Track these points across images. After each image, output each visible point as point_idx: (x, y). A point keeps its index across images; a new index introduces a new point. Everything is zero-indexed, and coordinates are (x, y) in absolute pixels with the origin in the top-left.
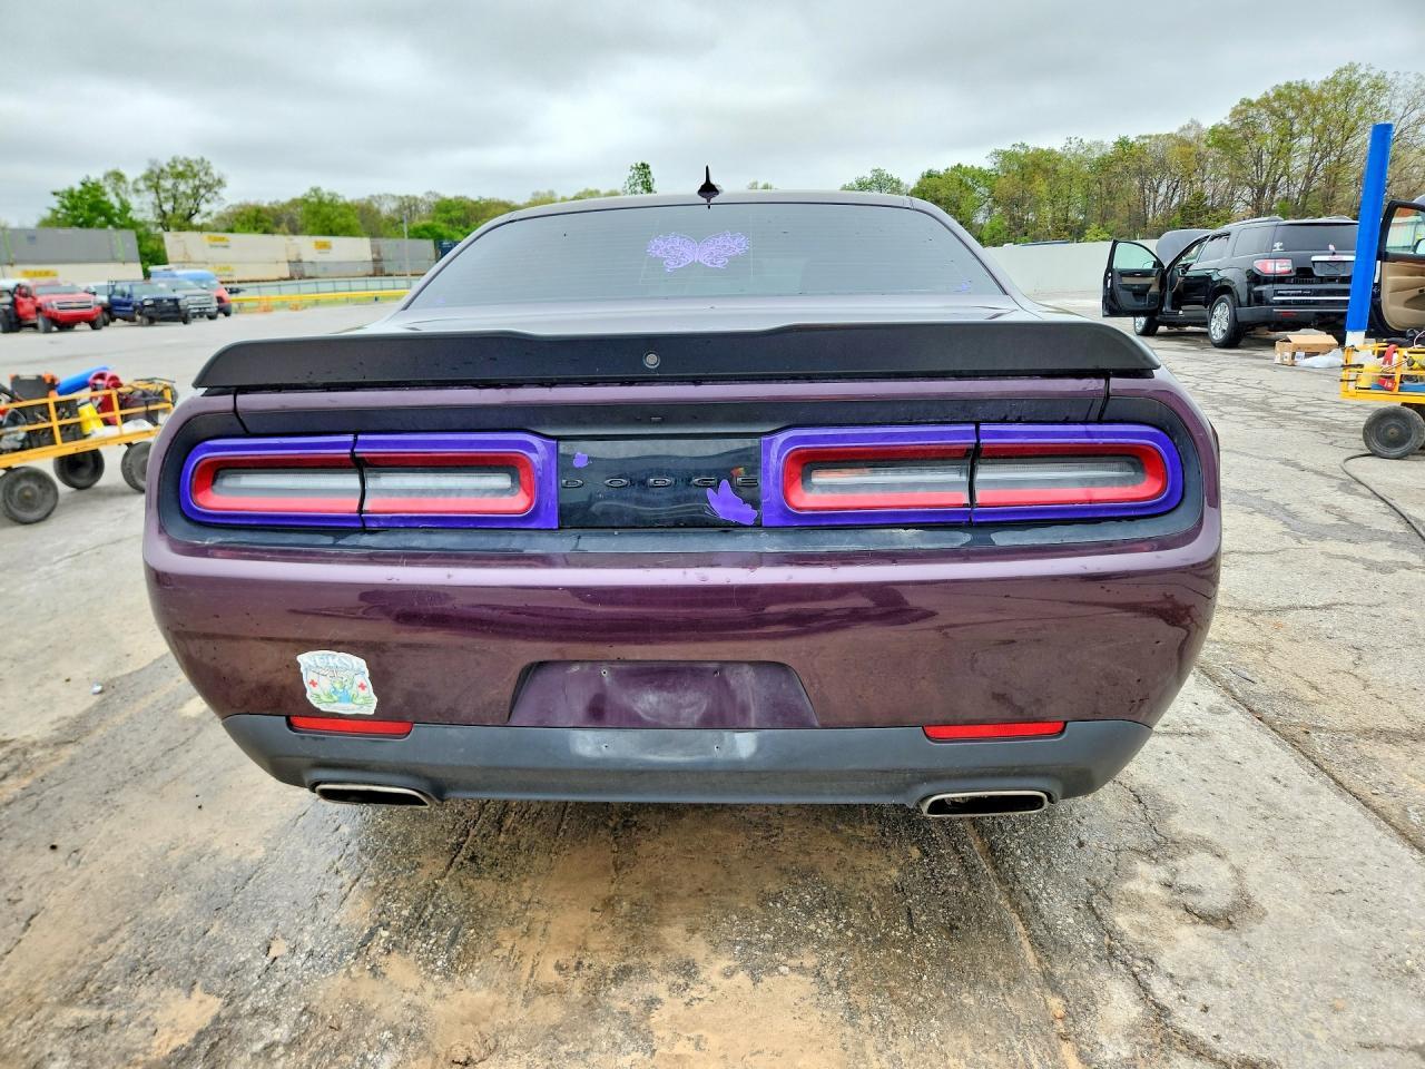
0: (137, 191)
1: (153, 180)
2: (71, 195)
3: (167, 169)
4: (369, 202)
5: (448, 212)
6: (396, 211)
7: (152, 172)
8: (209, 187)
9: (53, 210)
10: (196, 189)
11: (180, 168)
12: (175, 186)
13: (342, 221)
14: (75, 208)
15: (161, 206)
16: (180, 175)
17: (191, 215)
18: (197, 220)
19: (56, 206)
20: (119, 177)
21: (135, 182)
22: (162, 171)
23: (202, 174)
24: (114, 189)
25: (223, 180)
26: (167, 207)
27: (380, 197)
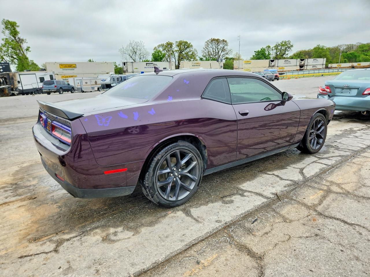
0: (272, 50)
1: (276, 47)
2: (258, 52)
3: (280, 44)
4: (337, 47)
5: (363, 48)
6: (345, 49)
7: (277, 45)
8: (289, 48)
9: (254, 56)
10: (286, 48)
11: (283, 43)
12: (281, 48)
13: (324, 53)
14: (258, 55)
15: (277, 53)
16: (283, 45)
17: (283, 55)
18: (284, 56)
19: (254, 55)
20: (269, 47)
21: (272, 48)
22: (279, 44)
23: (288, 44)
24: (267, 50)
25: (293, 45)
26: (278, 53)
27: (341, 45)
